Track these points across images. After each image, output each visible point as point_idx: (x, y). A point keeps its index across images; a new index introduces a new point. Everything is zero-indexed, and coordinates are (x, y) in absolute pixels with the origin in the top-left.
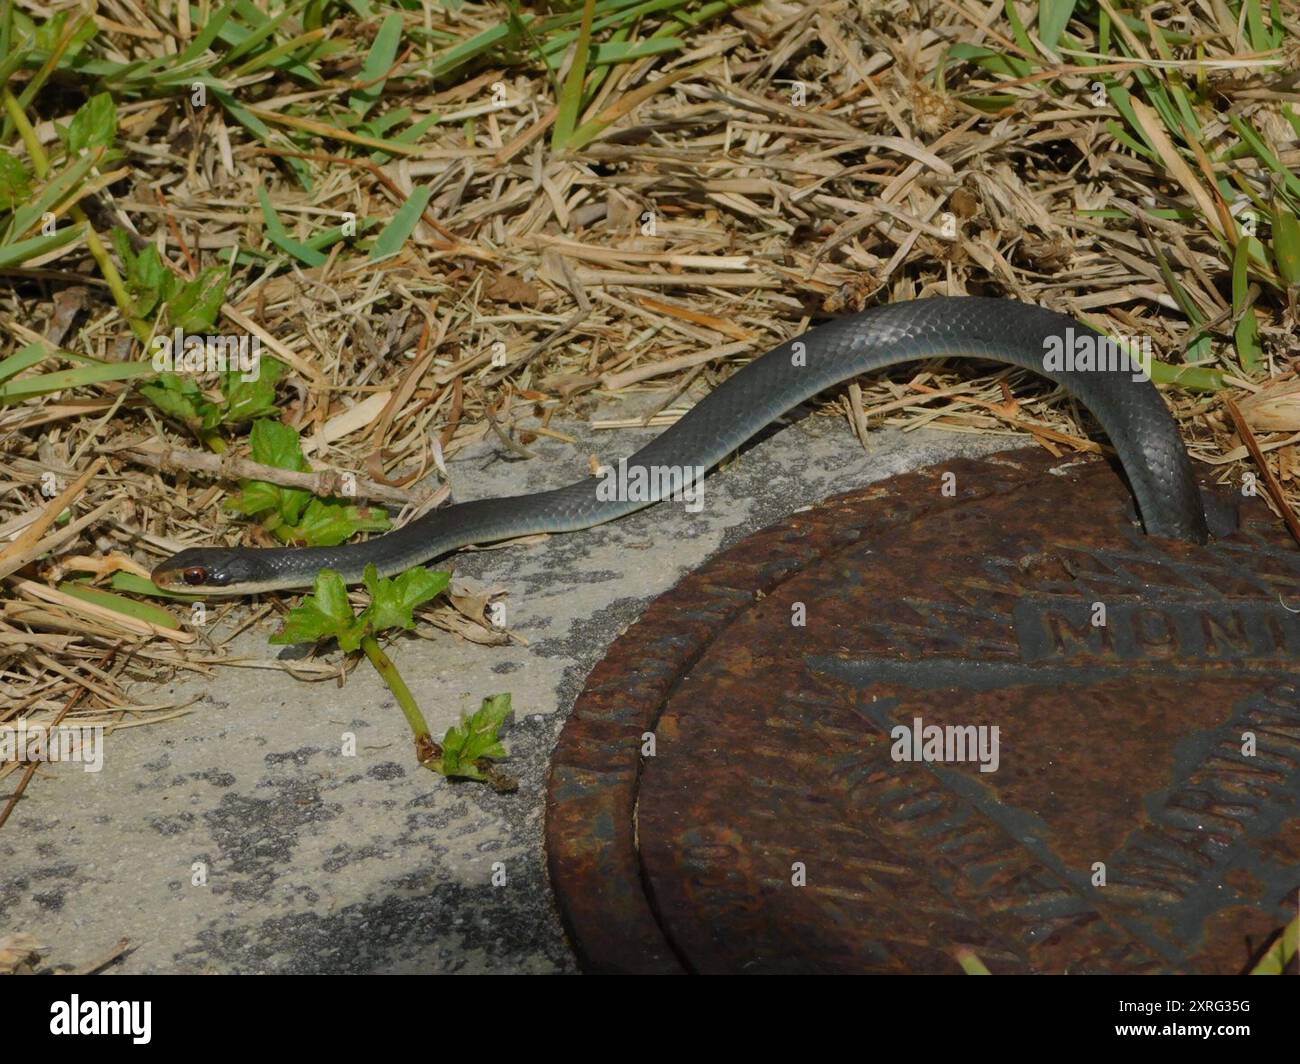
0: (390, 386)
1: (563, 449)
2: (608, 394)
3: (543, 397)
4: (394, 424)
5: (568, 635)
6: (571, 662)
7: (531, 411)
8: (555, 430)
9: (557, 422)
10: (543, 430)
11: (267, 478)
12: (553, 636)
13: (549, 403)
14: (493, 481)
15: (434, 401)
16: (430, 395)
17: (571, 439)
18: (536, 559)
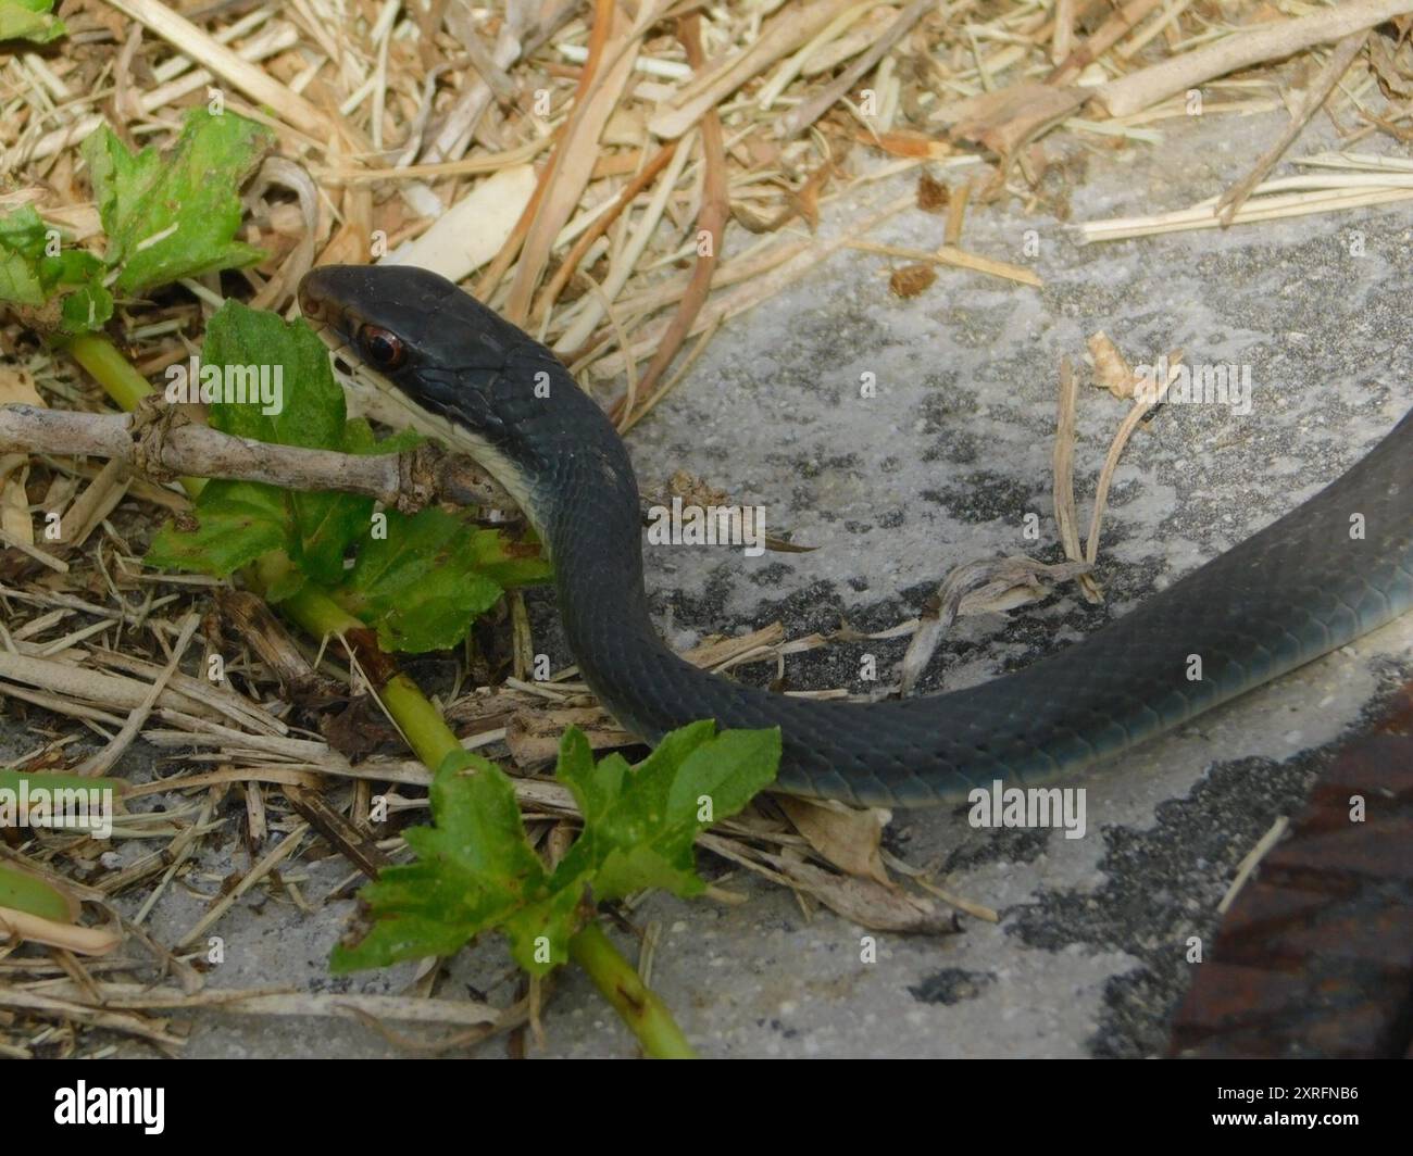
0: (530, 148)
1: (1010, 307)
2: (1112, 128)
3: (939, 149)
4: (554, 264)
5: (1100, 878)
6: (1121, 963)
7: (910, 194)
8: (981, 248)
9: (984, 224)
10: (949, 255)
11: (258, 475)
12: (1061, 883)
13: (952, 166)
14: (835, 416)
15: (648, 185)
16: (640, 163)
17: (1028, 277)
18: (983, 647)
